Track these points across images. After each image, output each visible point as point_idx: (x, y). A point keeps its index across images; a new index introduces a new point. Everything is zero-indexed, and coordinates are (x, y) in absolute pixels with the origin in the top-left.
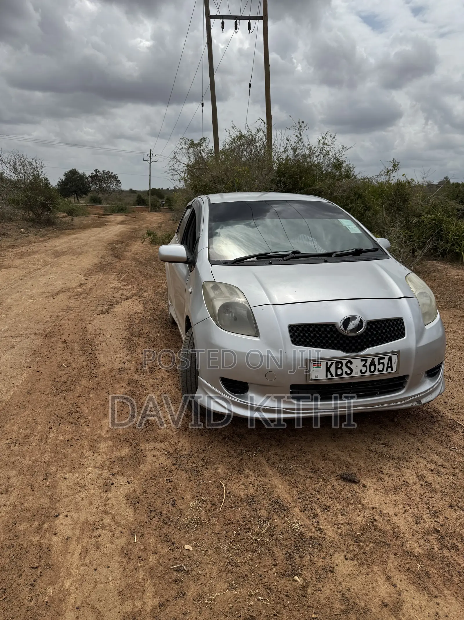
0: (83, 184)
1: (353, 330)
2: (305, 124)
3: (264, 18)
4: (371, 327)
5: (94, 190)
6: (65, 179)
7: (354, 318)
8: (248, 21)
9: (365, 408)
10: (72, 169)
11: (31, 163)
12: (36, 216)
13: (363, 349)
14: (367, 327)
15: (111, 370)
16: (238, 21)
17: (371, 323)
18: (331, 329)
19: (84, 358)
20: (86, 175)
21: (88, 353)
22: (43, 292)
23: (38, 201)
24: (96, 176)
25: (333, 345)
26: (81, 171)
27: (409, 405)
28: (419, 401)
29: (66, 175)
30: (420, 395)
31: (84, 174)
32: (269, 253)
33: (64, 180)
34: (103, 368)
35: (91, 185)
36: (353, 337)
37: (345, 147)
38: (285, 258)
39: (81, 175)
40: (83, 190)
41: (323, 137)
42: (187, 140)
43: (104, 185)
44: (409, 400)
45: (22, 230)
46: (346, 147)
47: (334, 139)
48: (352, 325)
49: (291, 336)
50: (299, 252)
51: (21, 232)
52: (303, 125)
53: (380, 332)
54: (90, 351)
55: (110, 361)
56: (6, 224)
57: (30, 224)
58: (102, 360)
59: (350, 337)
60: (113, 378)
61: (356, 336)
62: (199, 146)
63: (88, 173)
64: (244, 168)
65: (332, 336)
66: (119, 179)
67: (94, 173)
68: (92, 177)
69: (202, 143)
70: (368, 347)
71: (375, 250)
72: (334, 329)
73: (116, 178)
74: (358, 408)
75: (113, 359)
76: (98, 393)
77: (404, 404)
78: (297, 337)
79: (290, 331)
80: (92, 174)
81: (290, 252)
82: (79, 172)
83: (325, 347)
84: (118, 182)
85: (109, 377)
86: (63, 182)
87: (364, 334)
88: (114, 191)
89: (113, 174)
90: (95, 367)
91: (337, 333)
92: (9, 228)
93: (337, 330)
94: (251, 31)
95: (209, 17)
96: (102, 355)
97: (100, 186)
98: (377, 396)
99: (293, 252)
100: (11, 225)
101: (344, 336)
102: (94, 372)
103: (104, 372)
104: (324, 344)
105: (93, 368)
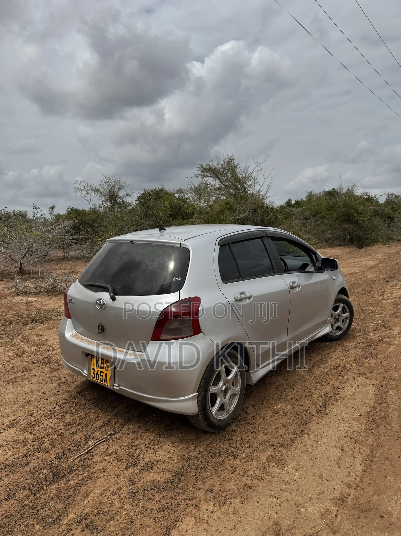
15: (369, 378)
19: (389, 400)
21: (383, 405)
34: (376, 382)
54: (379, 408)
55: (364, 386)
58: (372, 391)
60: (372, 371)
75: (361, 387)
76: (389, 364)
85: (375, 373)
90: (382, 386)
96: (369, 396)
102: (385, 382)
103: (376, 379)
105: (384, 386)
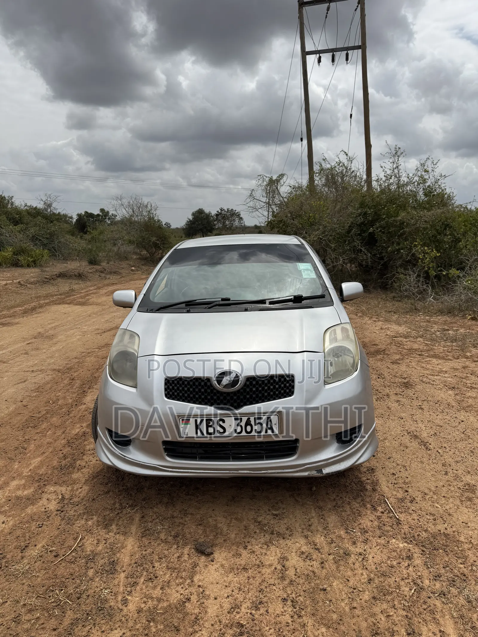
0: (209, 222)
1: (226, 386)
2: (402, 150)
3: (362, 47)
4: (251, 383)
5: (218, 228)
6: (193, 218)
7: (230, 373)
8: (346, 52)
9: (248, 472)
10: (199, 209)
11: (147, 206)
12: (150, 255)
13: (238, 407)
14: (245, 383)
16: (335, 53)
17: (250, 380)
18: (206, 384)
19: (75, 395)
20: (211, 214)
22: (96, 329)
23: (151, 241)
24: (221, 213)
25: (206, 401)
26: (207, 211)
27: (306, 474)
28: (320, 471)
29: (193, 214)
30: (320, 464)
31: (210, 213)
32: (196, 300)
33: (191, 219)
34: (81, 407)
35: (216, 222)
36: (228, 394)
37: (443, 174)
38: (209, 306)
39: (207, 214)
40: (209, 228)
41: (421, 164)
42: (265, 177)
43: (227, 223)
44: (304, 468)
45: (133, 268)
46: (444, 176)
47: (436, 166)
48: (226, 380)
49: (166, 390)
50: (229, 300)
51: (132, 270)
52: (399, 151)
53: (260, 389)
56: (120, 263)
57: (143, 263)
58: (88, 398)
59: (225, 393)
61: (232, 393)
62: (276, 182)
63: (214, 212)
64: (318, 202)
65: (206, 390)
66: (241, 216)
67: (220, 211)
68: (217, 215)
69: (279, 180)
70: (246, 404)
71: (322, 296)
72: (208, 384)
73: (239, 215)
74: (240, 472)
76: (56, 432)
77: (297, 472)
78: (171, 390)
79: (166, 384)
80: (218, 212)
81: (220, 299)
82: (205, 211)
83: (198, 402)
84: (241, 219)
85: (79, 416)
86: (190, 221)
87: (242, 391)
88: (237, 228)
89: (237, 212)
90: (76, 405)
91: (211, 388)
92: (122, 266)
93: (211, 385)
94: (348, 62)
95: (305, 54)
96: (92, 394)
97: (224, 223)
98: (263, 460)
99: (223, 300)
100: (124, 264)
101: (218, 392)
102: (71, 410)
103: (80, 410)
104: (197, 400)
105: (74, 406)
